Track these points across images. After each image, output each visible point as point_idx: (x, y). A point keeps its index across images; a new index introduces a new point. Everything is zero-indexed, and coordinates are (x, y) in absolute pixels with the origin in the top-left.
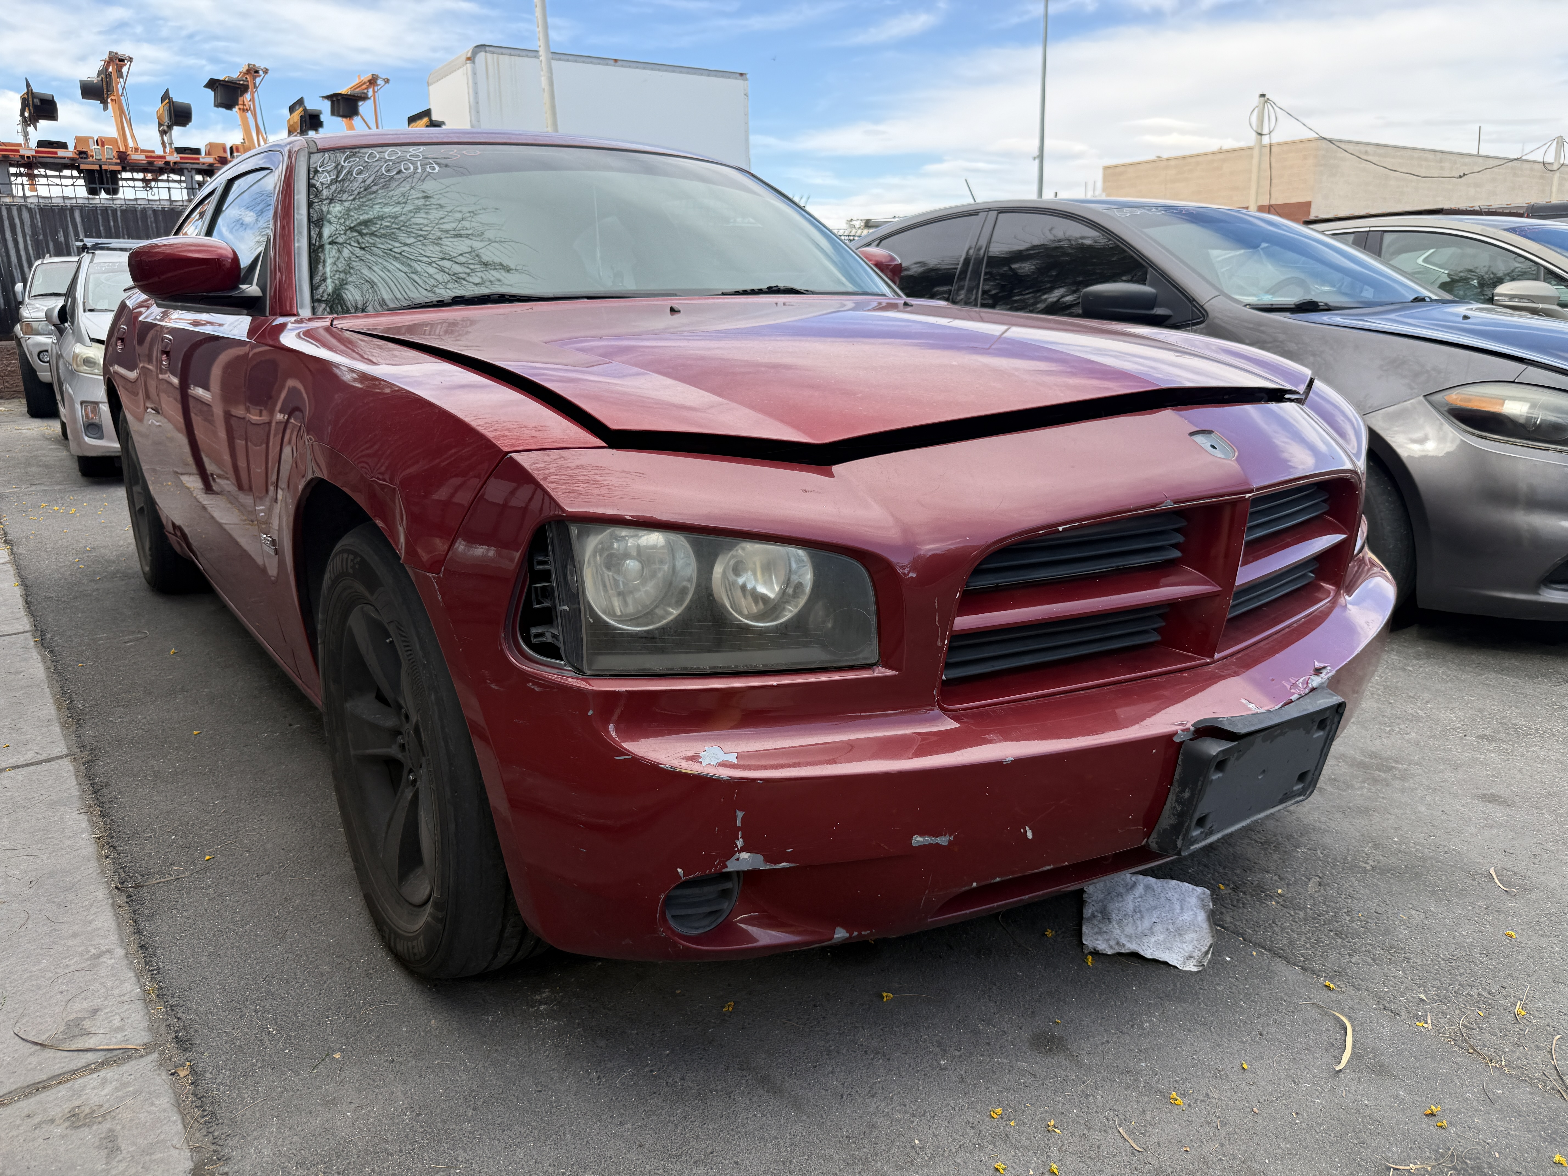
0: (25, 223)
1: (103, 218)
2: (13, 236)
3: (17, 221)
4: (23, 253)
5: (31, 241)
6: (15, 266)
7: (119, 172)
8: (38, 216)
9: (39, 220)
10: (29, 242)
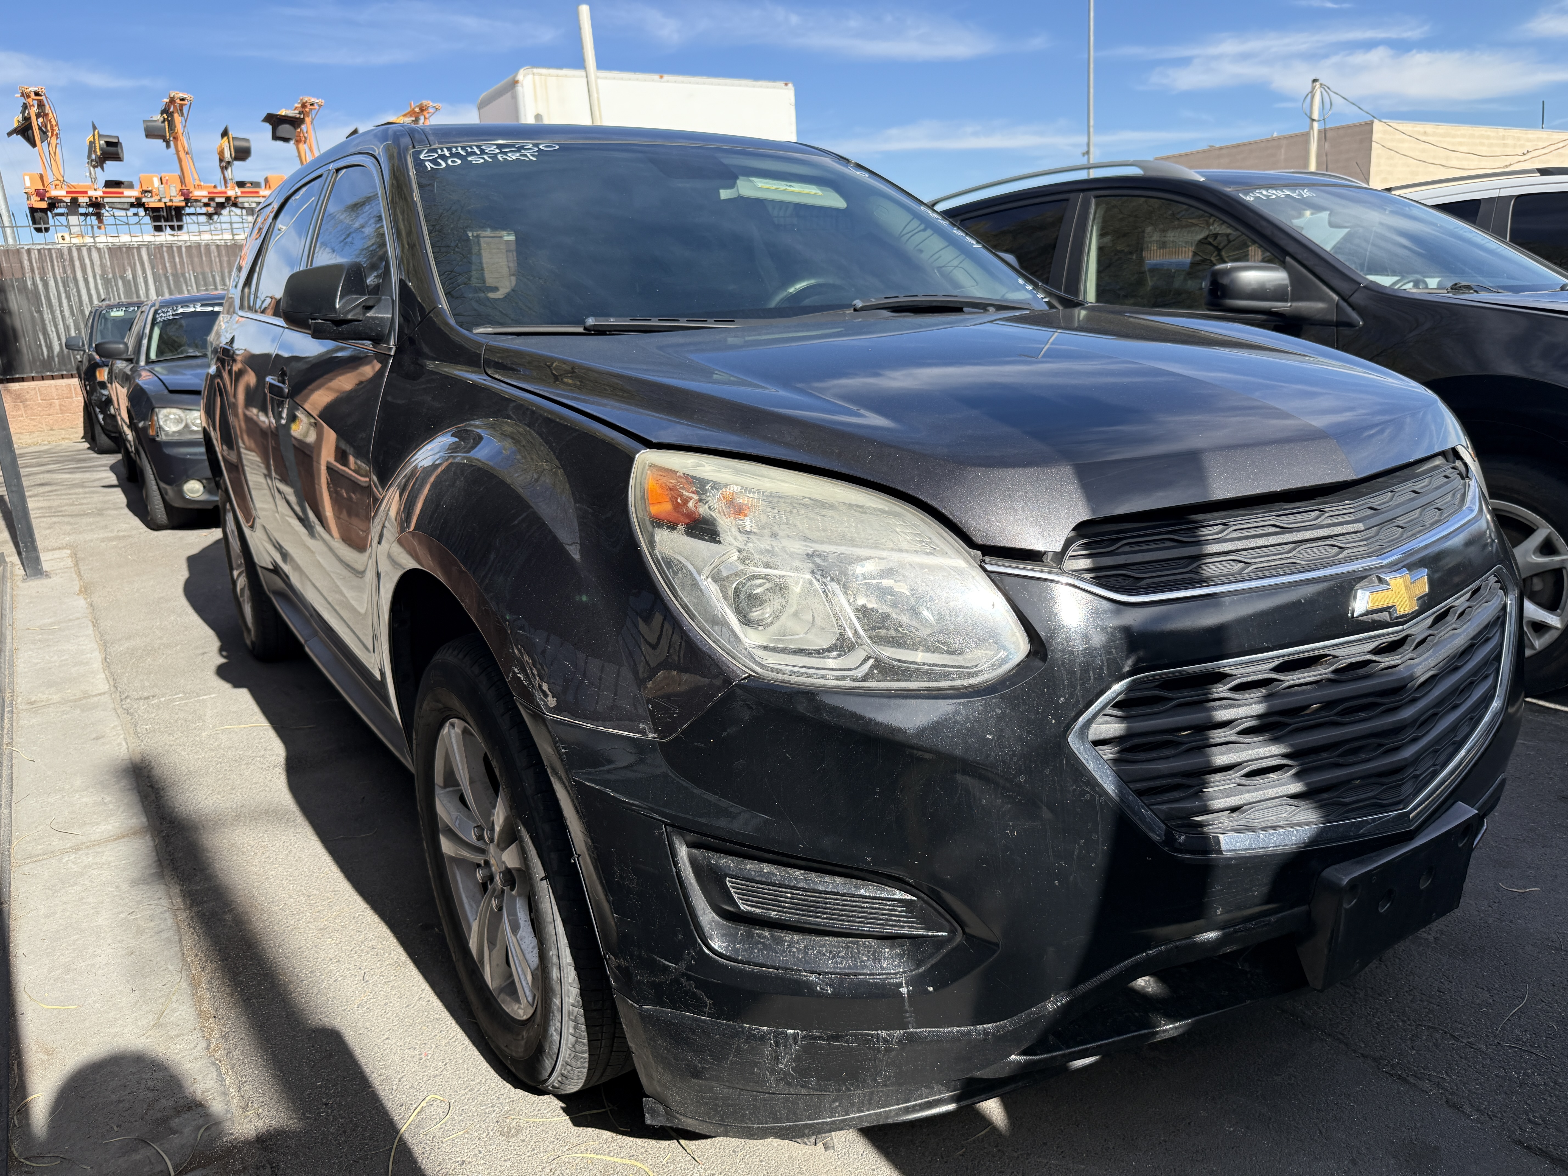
0: (95, 263)
1: (169, 254)
2: (83, 277)
4: (93, 292)
5: (101, 280)
7: (183, 208)
9: (108, 259)
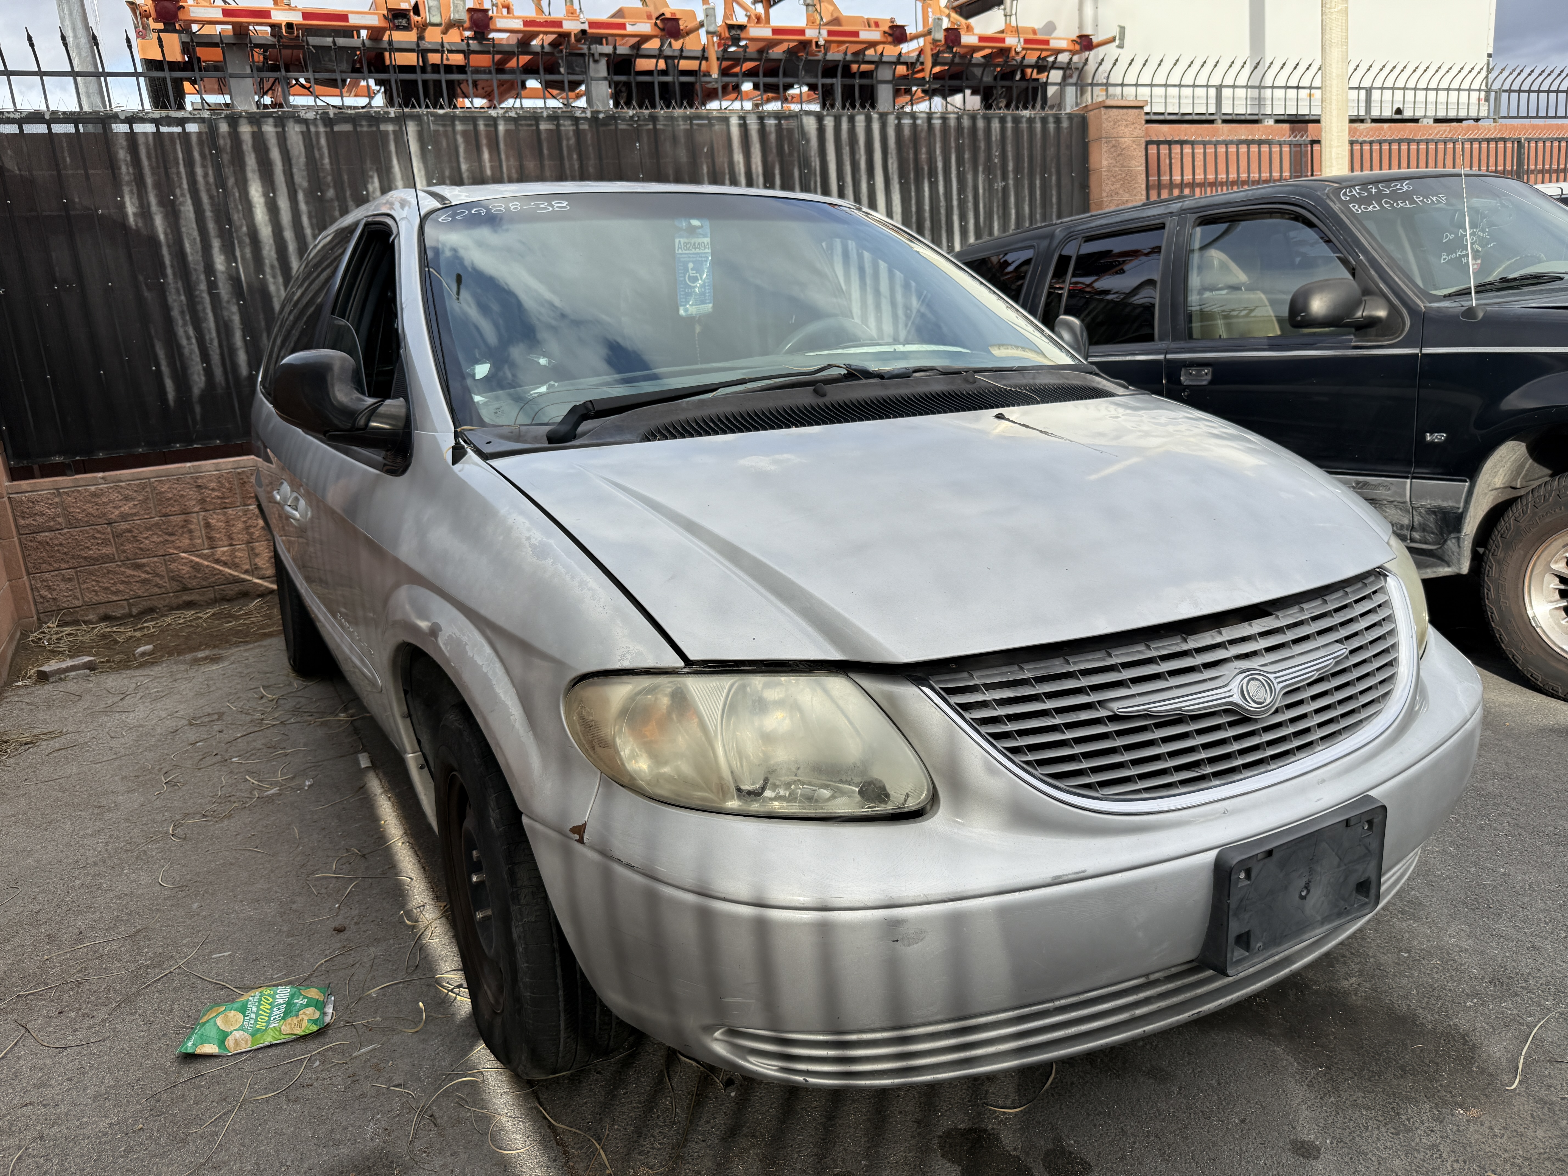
0: (294, 161)
1: (467, 142)
2: (265, 195)
3: (275, 154)
5: (307, 203)
6: (272, 267)
8: (323, 141)
9: (326, 151)
10: (303, 207)
